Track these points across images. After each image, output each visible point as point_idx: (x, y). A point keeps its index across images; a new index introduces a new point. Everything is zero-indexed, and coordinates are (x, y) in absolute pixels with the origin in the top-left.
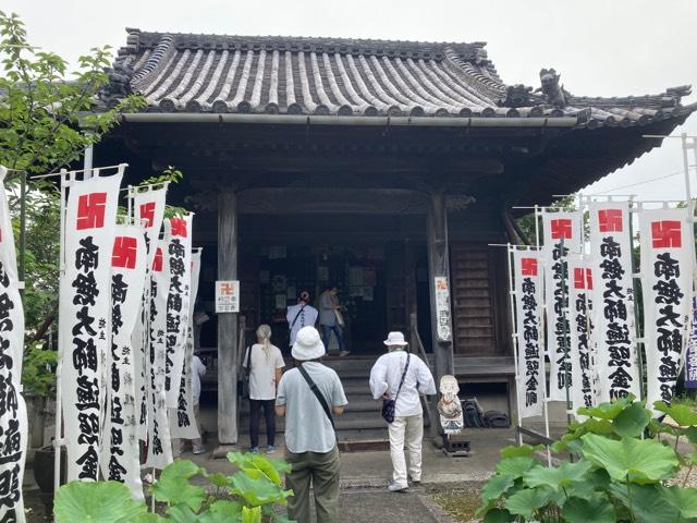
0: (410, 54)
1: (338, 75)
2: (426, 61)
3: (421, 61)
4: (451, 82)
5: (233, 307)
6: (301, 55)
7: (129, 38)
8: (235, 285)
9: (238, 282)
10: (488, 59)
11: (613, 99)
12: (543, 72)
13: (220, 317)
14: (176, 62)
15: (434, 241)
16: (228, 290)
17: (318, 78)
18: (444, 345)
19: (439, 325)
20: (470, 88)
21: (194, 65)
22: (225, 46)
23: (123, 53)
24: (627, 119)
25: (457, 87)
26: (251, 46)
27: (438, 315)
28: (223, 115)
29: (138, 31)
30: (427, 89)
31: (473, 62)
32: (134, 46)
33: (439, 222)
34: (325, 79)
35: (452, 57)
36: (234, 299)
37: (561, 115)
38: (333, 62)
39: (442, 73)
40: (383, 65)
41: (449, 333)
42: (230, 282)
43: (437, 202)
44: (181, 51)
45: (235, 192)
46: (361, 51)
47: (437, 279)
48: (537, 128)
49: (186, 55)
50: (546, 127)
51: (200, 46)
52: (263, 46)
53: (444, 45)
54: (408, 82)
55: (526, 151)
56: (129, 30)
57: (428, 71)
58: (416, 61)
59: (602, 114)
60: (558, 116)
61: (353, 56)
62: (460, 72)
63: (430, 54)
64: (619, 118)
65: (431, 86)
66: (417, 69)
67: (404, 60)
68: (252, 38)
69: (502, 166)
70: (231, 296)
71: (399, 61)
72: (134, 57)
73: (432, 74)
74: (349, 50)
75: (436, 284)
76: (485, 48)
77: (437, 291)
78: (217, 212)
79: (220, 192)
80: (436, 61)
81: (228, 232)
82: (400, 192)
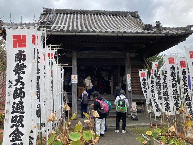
0: (118, 15)
1: (99, 20)
2: (122, 17)
3: (121, 17)
4: (129, 23)
5: (76, 82)
6: (89, 15)
7: (44, 10)
8: (76, 76)
9: (77, 75)
10: (139, 16)
11: (173, 28)
13: (72, 84)
14: (56, 17)
15: (127, 65)
16: (75, 77)
17: (94, 21)
18: (130, 92)
19: (128, 86)
20: (134, 24)
21: (61, 18)
22: (69, 12)
23: (42, 14)
25: (131, 24)
26: (76, 12)
27: (128, 84)
28: (76, 33)
29: (46, 8)
30: (123, 24)
31: (135, 17)
32: (45, 12)
33: (128, 60)
34: (96, 22)
35: (129, 16)
36: (76, 80)
37: (161, 33)
38: (98, 17)
39: (126, 20)
40: (111, 18)
41: (131, 89)
42: (75, 75)
43: (128, 55)
44: (57, 14)
45: (76, 52)
46: (105, 14)
48: (155, 37)
49: (59, 15)
50: (157, 36)
51: (62, 12)
52: (79, 12)
53: (127, 12)
54: (118, 23)
55: (152, 42)
56: (43, 8)
57: (123, 19)
58: (119, 16)
59: (171, 32)
62: (132, 20)
63: (123, 15)
64: (175, 33)
65: (124, 24)
66: (120, 19)
67: (116, 16)
68: (76, 10)
70: (75, 79)
71: (115, 17)
72: (45, 15)
73: (124, 20)
74: (102, 14)
75: (128, 76)
76: (138, 13)
77: (128, 78)
78: (71, 57)
79: (72, 52)
80: (125, 17)
81: (74, 63)
82: (118, 52)
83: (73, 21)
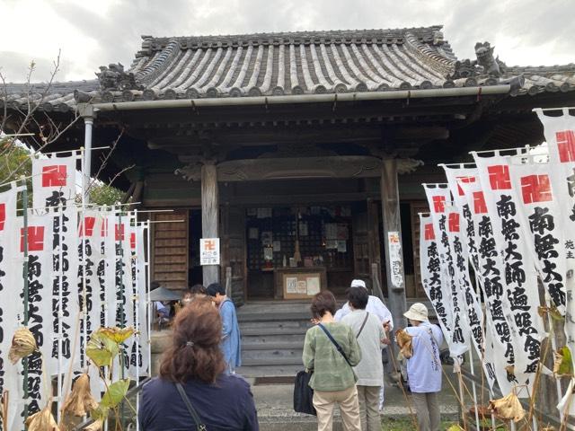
0: (375, 41)
1: (310, 62)
2: (389, 45)
3: (384, 46)
4: (409, 62)
5: (215, 261)
6: (282, 48)
7: (143, 43)
8: (216, 242)
9: (218, 239)
10: (444, 40)
11: (555, 67)
12: (478, 45)
13: (204, 269)
14: (179, 60)
15: (386, 200)
16: (210, 246)
17: (293, 65)
18: (398, 291)
19: (392, 273)
20: (425, 66)
21: (193, 61)
22: (219, 44)
23: (140, 55)
24: (567, 84)
25: (413, 66)
26: (241, 43)
27: (392, 266)
28: (195, 100)
29: (151, 37)
30: (385, 68)
31: (431, 43)
32: (147, 50)
33: (391, 184)
34: (299, 65)
35: (411, 41)
36: (215, 253)
37: (495, 83)
38: (308, 52)
39: (401, 54)
40: (351, 51)
41: (402, 281)
42: (212, 240)
43: (389, 165)
44: (185, 51)
45: (216, 164)
46: (333, 41)
47: (390, 234)
48: (473, 97)
49: (188, 54)
50: (480, 94)
51: (200, 45)
52: (250, 43)
53: (405, 31)
54: (371, 65)
55: (463, 117)
56: (143, 37)
57: (389, 53)
58: (380, 46)
59: (543, 81)
60: (492, 84)
61: (326, 45)
62: (417, 53)
63: (395, 39)
64: (559, 84)
65: (390, 66)
66: (380, 53)
67: (369, 46)
68: (242, 37)
69: (448, 132)
70: (212, 251)
71: (364, 47)
72: (147, 58)
73: (392, 56)
74: (322, 41)
75: (389, 238)
76: (441, 30)
77: (390, 244)
78: (200, 182)
79: (203, 164)
80: (398, 45)
81: (209, 198)
82: (355, 158)
83: (226, 69)
